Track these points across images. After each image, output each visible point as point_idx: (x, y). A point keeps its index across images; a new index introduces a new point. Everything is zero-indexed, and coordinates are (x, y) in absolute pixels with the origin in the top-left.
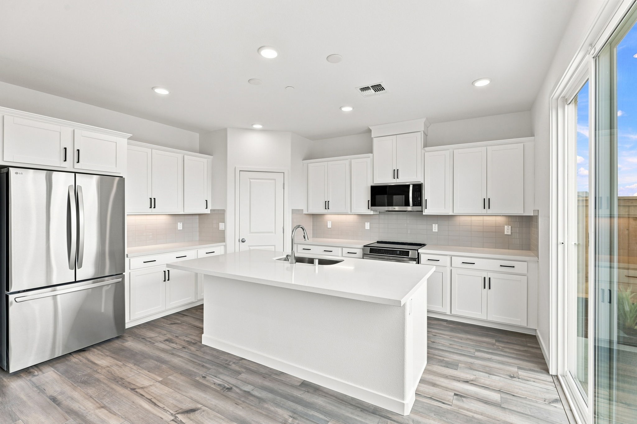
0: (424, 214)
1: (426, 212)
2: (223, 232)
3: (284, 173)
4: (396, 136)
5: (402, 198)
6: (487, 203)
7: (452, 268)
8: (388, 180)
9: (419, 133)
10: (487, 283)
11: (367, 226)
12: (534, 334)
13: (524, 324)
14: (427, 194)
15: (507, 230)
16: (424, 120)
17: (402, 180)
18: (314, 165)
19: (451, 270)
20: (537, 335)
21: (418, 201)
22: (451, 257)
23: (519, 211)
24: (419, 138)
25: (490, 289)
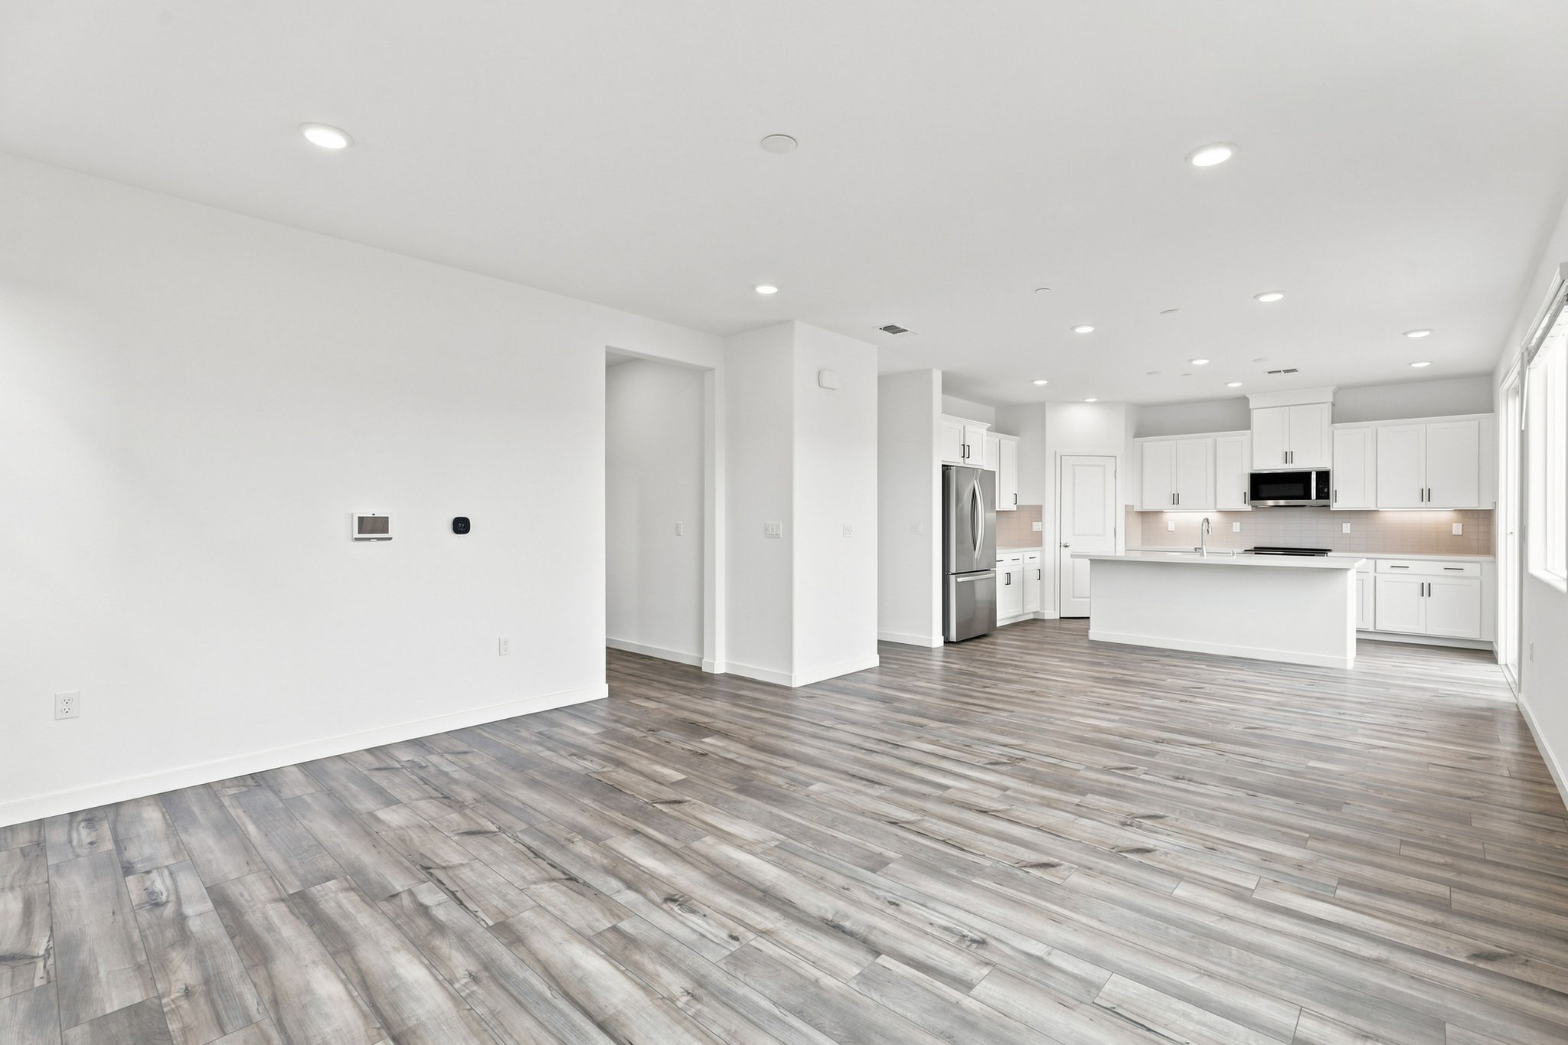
0: (1331, 509)
1: (1335, 506)
2: (1040, 534)
3: (1115, 457)
4: (1287, 408)
5: (1298, 488)
6: (1426, 495)
7: (1378, 575)
8: (1277, 465)
9: (1327, 404)
10: (1426, 590)
11: (1236, 527)
12: (1490, 649)
13: (1476, 636)
14: (1336, 484)
15: (1457, 529)
16: (1334, 388)
17: (1298, 466)
18: (1152, 445)
19: (1375, 577)
20: (1494, 650)
21: (1324, 492)
22: (1376, 562)
23: (1472, 504)
24: (1326, 412)
25: (1430, 596)
